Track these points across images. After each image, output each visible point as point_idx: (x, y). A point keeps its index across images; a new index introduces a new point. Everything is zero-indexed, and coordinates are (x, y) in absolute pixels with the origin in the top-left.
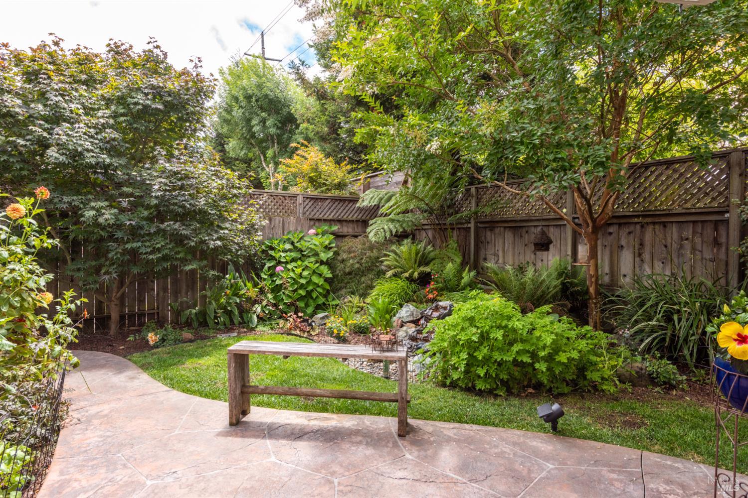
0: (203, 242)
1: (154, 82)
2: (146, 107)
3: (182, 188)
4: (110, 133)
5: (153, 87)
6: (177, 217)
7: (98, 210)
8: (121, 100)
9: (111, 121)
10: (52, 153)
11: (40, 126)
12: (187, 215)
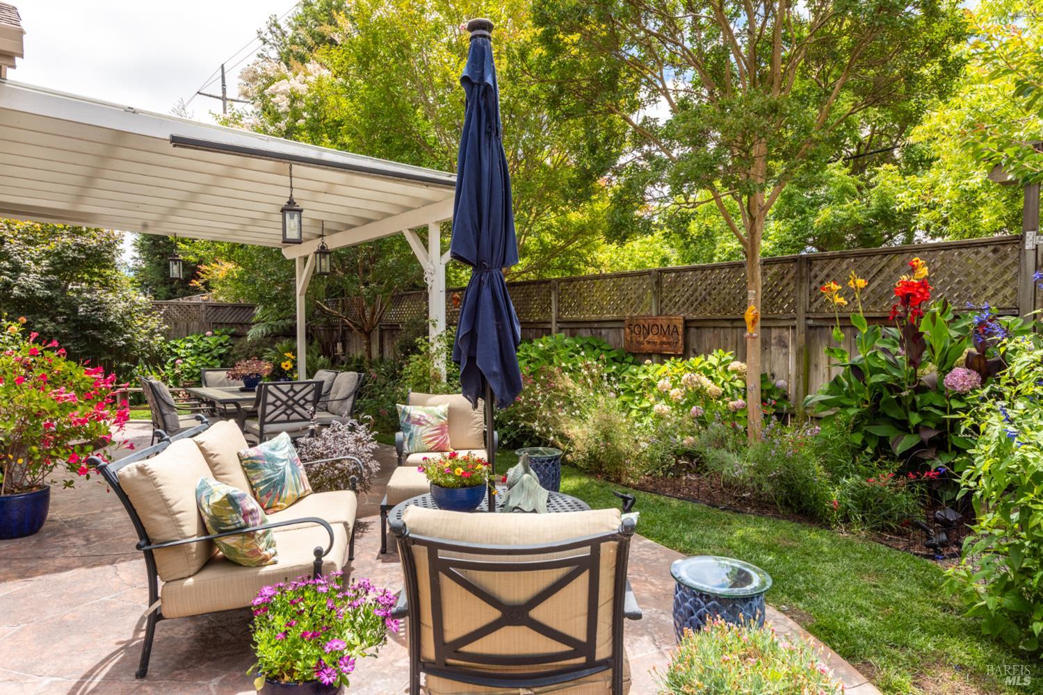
0: (112, 343)
1: (79, 240)
2: (74, 258)
3: (98, 310)
4: (50, 277)
5: (78, 245)
6: (95, 328)
7: (43, 324)
8: (58, 254)
9: (50, 268)
10: (16, 291)
11: (7, 275)
12: (102, 327)
